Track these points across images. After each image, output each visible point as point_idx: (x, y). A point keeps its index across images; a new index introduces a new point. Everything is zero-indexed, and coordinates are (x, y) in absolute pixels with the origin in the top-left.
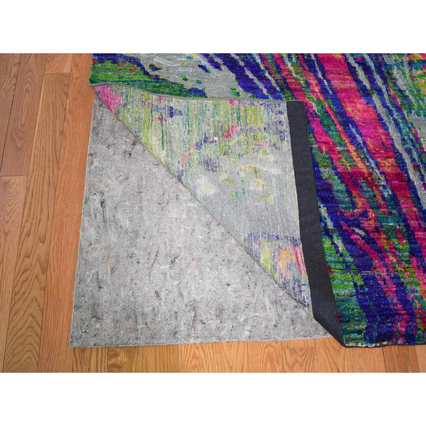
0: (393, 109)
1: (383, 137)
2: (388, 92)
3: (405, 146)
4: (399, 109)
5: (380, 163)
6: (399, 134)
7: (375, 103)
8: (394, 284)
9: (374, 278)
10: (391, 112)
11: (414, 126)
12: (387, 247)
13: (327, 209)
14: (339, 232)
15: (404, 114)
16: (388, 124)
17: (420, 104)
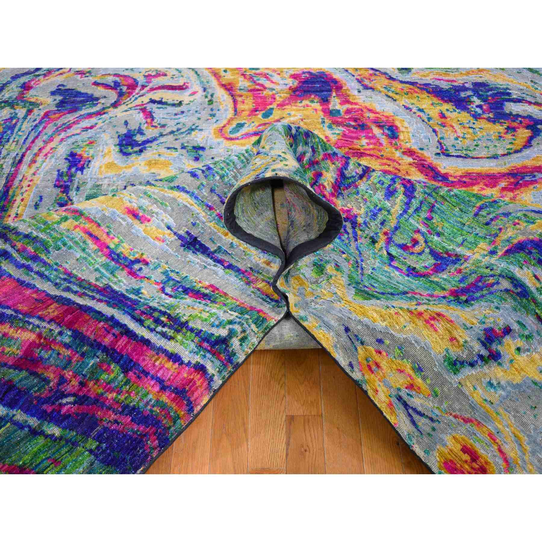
0: (30, 263)
1: (34, 296)
2: (14, 249)
3: (61, 288)
4: (35, 258)
5: (42, 315)
6: (49, 283)
7: (7, 271)
8: (127, 415)
9: (105, 429)
10: (29, 268)
11: (60, 264)
12: (100, 391)
13: (22, 410)
14: (46, 420)
15: (43, 259)
16: (32, 282)
17: (53, 236)
